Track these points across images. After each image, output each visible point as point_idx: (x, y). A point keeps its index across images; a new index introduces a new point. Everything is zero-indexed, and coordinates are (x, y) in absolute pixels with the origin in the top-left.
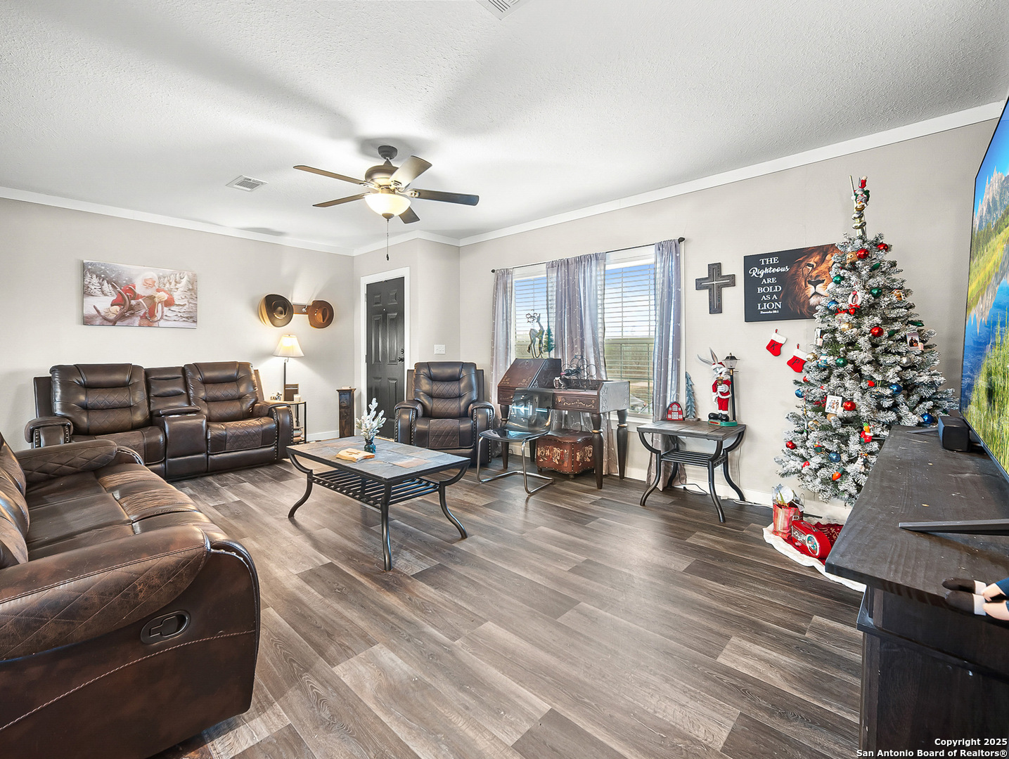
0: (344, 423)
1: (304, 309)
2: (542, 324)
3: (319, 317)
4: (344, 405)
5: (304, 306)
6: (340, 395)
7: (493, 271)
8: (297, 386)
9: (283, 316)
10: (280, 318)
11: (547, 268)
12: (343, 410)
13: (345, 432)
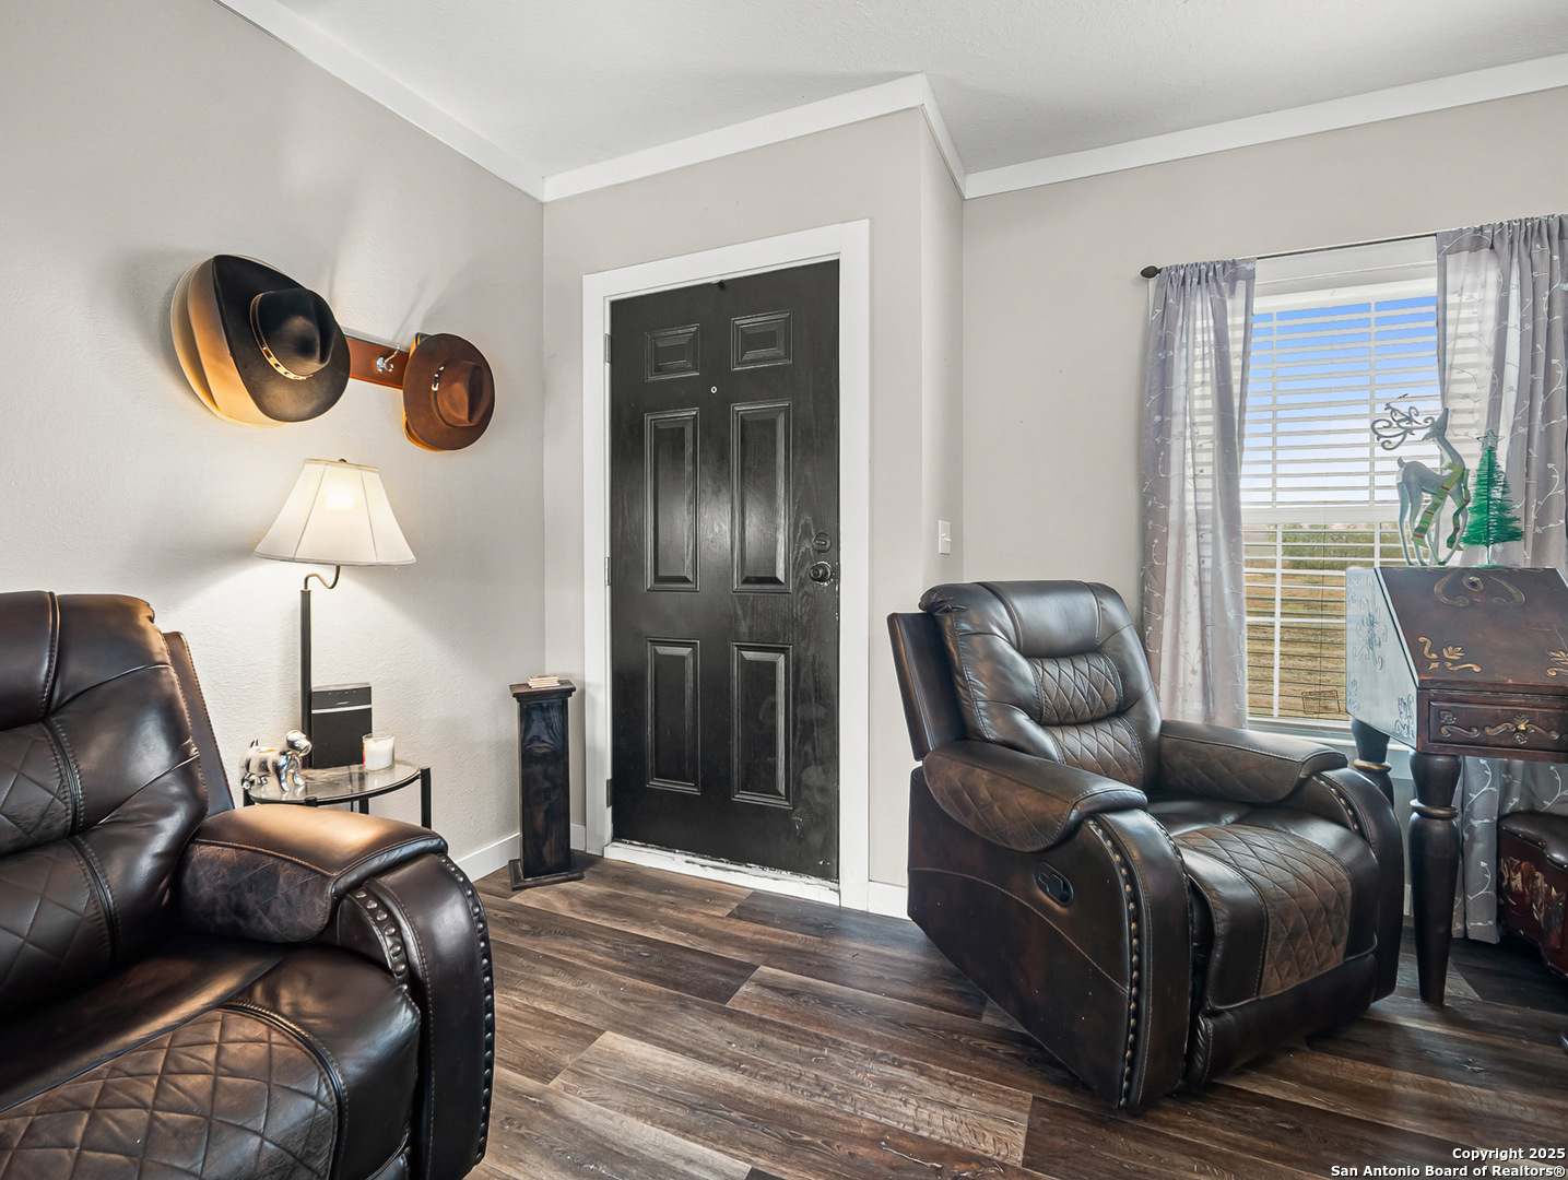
0: (540, 818)
1: (380, 363)
2: (1460, 449)
3: (453, 400)
4: (540, 749)
5: (386, 352)
6: (525, 716)
7: (1149, 273)
8: (364, 694)
9: (314, 366)
10: (295, 372)
11: (1442, 255)
12: (537, 769)
13: (546, 850)
